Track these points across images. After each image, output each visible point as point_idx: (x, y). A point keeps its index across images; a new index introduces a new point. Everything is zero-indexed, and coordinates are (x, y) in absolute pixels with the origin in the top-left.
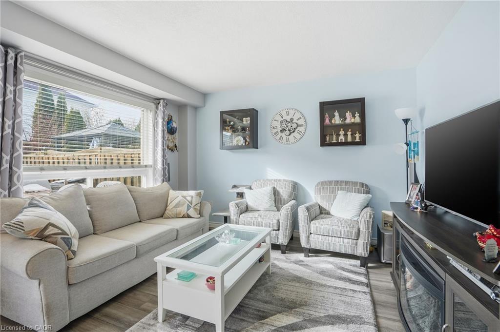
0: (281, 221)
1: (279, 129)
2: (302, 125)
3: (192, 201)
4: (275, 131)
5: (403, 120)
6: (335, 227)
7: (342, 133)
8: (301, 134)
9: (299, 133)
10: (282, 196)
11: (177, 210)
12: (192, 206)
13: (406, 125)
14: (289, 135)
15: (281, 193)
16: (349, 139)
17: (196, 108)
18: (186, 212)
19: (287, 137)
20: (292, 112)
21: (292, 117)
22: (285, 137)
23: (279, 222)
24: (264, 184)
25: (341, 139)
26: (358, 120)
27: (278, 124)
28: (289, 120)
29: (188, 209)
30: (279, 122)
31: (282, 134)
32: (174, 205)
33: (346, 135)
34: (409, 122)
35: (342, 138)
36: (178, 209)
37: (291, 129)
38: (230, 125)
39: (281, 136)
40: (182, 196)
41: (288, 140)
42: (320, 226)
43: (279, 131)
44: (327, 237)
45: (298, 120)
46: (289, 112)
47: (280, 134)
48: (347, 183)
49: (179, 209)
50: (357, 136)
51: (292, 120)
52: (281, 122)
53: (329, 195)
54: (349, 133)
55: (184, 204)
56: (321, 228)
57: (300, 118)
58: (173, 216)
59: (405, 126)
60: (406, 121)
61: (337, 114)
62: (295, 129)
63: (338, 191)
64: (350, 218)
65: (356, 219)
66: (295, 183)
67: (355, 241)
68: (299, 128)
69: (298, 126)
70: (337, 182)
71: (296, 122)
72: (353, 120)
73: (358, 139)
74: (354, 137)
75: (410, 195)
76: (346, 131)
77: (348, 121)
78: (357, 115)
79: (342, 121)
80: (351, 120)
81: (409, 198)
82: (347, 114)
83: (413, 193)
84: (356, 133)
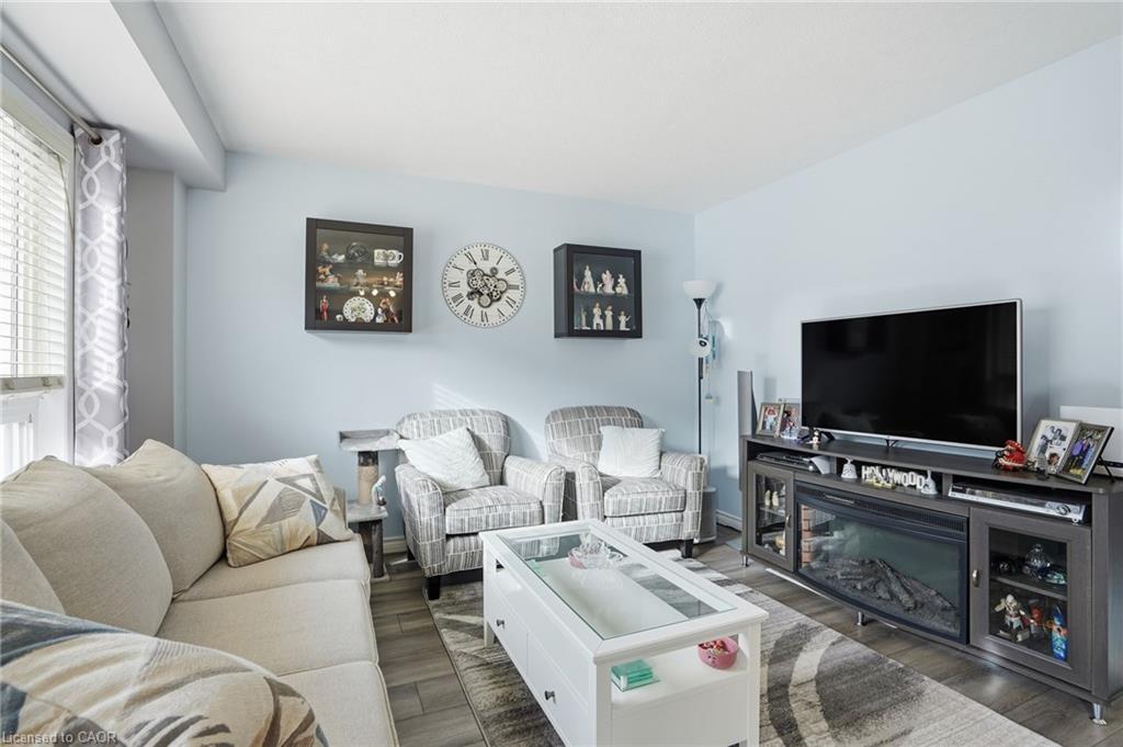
0: (545, 504)
1: (465, 289)
2: (517, 287)
3: (318, 490)
4: (453, 292)
5: (695, 300)
6: (651, 496)
7: (597, 312)
8: (515, 306)
9: (511, 303)
10: (490, 449)
11: (281, 528)
12: (327, 506)
13: (699, 308)
14: (489, 306)
15: (487, 442)
16: (609, 326)
17: (189, 188)
18: (314, 528)
19: (484, 310)
20: (494, 254)
21: (495, 265)
22: (478, 310)
23: (542, 507)
24: (439, 422)
25: (598, 324)
26: (622, 289)
27: (463, 278)
28: (488, 272)
29: (320, 519)
30: (465, 272)
31: (470, 302)
32: (264, 512)
33: (603, 317)
34: (704, 303)
35: (597, 321)
36: (286, 523)
37: (495, 294)
38: (329, 263)
39: (469, 307)
40: (278, 480)
41: (484, 317)
42: (624, 498)
43: (465, 294)
44: (641, 517)
45: (507, 273)
46: (487, 251)
47: (467, 302)
48: (608, 410)
49: (288, 523)
50: (623, 319)
51: (494, 271)
52: (472, 274)
53: (584, 438)
54: (609, 314)
55: (299, 505)
56: (627, 503)
57: (513, 270)
58: (272, 552)
59: (697, 310)
60: (699, 302)
61: (588, 273)
62: (502, 293)
63: (599, 427)
64: (647, 475)
65: (658, 475)
66: (505, 417)
67: (679, 514)
68: (511, 293)
69: (509, 287)
70: (591, 410)
71: (504, 277)
72: (618, 290)
73: (623, 327)
74: (616, 322)
75: (764, 423)
76: (603, 309)
77: (609, 290)
78: (622, 280)
79: (601, 288)
80: (614, 288)
81: (764, 427)
82: (604, 276)
83: (770, 419)
84: (620, 315)
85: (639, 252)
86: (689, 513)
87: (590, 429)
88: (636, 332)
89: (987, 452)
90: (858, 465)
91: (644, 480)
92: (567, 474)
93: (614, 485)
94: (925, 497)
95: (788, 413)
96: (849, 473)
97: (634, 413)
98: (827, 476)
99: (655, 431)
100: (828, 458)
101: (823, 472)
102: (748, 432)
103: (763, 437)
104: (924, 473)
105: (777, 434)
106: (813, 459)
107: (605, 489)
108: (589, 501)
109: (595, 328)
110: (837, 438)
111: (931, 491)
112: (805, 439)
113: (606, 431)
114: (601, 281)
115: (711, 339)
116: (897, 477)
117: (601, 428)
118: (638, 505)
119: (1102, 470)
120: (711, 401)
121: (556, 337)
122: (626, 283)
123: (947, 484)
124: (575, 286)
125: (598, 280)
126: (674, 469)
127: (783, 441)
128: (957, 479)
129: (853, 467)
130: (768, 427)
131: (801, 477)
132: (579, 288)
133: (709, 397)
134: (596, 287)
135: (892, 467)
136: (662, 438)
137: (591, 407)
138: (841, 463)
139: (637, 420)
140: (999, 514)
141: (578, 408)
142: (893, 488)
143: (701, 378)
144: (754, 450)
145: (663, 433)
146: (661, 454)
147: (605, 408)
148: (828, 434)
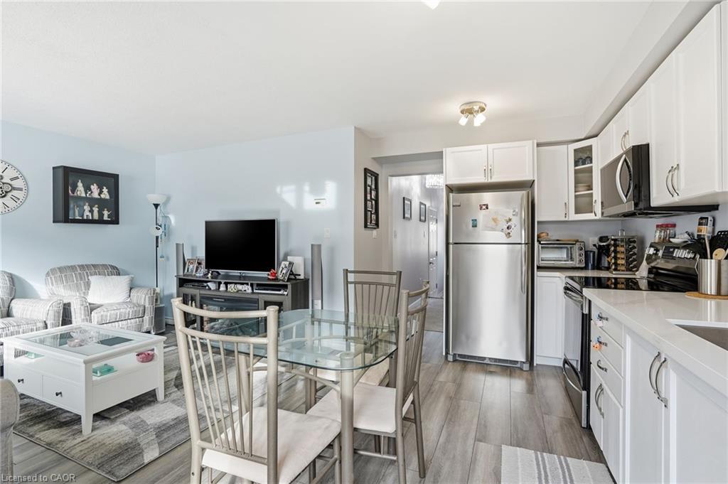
0: (48, 322)
2: (20, 189)
5: (154, 204)
6: (123, 310)
7: (87, 208)
8: (18, 201)
9: (15, 199)
13: (156, 208)
16: (96, 216)
23: (46, 324)
25: (87, 216)
33: (91, 211)
34: (159, 207)
35: (87, 214)
42: (105, 313)
45: (12, 179)
48: (95, 266)
50: (106, 213)
53: (77, 284)
54: (96, 210)
56: (107, 316)
57: (17, 178)
59: (155, 210)
60: (156, 206)
61: (80, 184)
62: (7, 192)
63: (88, 276)
64: (121, 301)
65: (129, 300)
66: (11, 274)
67: (141, 319)
68: (15, 193)
69: (14, 189)
70: (82, 267)
71: (9, 182)
72: (103, 196)
73: (106, 218)
74: (101, 215)
75: (188, 269)
76: (91, 207)
77: (96, 195)
78: (105, 190)
79: (90, 195)
80: (99, 195)
81: (188, 271)
82: (92, 187)
83: (191, 266)
84: (104, 210)
85: (118, 175)
86: (146, 318)
87: (81, 278)
88: (115, 220)
89: (264, 274)
90: (226, 284)
91: (119, 304)
92: (64, 305)
93: (99, 307)
94: (248, 294)
95: (199, 264)
96: (222, 288)
97: (114, 267)
98: (214, 290)
99: (127, 276)
100: (215, 282)
101: (212, 289)
102: (181, 273)
103: (188, 275)
104: (247, 284)
105: (194, 273)
106: (209, 284)
107: (92, 310)
108: (81, 317)
109: (85, 218)
110: (222, 273)
111: (250, 291)
112: (206, 275)
113: (93, 279)
114: (90, 190)
115: (163, 226)
116: (240, 287)
117: (90, 277)
118: (114, 316)
119: (293, 277)
120: (163, 259)
121: (54, 222)
122: (108, 192)
123: (255, 287)
124: (70, 192)
125: (87, 189)
126: (138, 296)
127: (197, 277)
128: (258, 285)
129: (224, 285)
130: (190, 271)
131: (203, 292)
132: (73, 193)
133: (162, 257)
134: (86, 193)
135: (238, 283)
136: (132, 280)
137: (82, 266)
138: (220, 283)
139: (116, 271)
140: (267, 296)
141: (71, 266)
142: (237, 291)
143: (157, 246)
144: (182, 282)
145: (133, 278)
146: (131, 289)
147: (93, 265)
148: (218, 272)
